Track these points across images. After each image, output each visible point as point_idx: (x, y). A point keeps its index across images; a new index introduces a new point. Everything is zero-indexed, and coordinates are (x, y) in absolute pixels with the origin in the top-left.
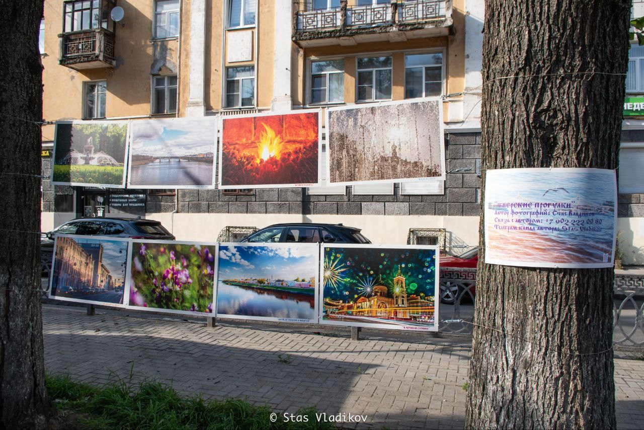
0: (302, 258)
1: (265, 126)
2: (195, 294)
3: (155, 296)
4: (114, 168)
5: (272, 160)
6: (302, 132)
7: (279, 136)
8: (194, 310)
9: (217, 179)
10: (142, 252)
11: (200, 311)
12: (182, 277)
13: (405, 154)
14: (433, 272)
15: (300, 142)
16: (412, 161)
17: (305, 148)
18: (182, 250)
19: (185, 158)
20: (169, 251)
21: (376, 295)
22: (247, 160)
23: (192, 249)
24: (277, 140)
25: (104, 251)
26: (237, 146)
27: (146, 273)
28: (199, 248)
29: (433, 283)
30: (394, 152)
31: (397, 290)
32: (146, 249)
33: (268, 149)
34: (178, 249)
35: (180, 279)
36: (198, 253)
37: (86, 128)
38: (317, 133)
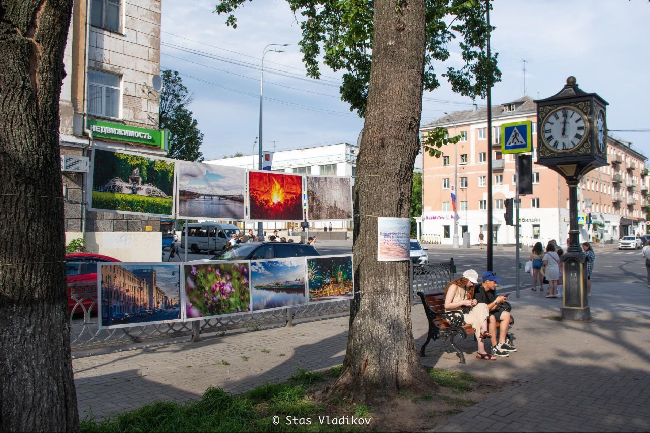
0: (298, 266)
1: (274, 180)
2: (238, 300)
3: (207, 306)
4: (163, 200)
5: (279, 203)
6: (294, 187)
7: (282, 188)
8: (238, 312)
9: (247, 215)
10: (193, 273)
11: (242, 311)
12: (227, 288)
13: (340, 206)
14: (351, 268)
15: (293, 194)
16: (342, 210)
17: (296, 197)
18: (225, 268)
19: (224, 197)
20: (216, 269)
21: (331, 283)
22: (265, 202)
23: (232, 267)
24: (281, 191)
25: (157, 275)
26: (258, 192)
27: (198, 289)
28: (238, 265)
29: (352, 274)
30: (335, 204)
31: (340, 279)
32: (196, 270)
33: (277, 196)
34: (222, 267)
35: (225, 290)
36: (236, 269)
37: (131, 159)
38: (301, 189)
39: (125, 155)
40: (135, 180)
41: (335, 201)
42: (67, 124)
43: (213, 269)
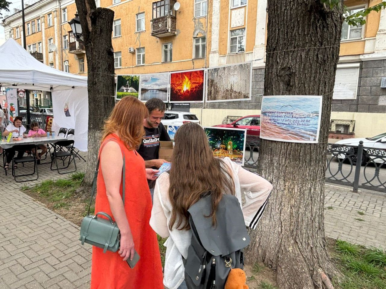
1: (185, 76)
4: (136, 94)
5: (187, 90)
6: (198, 79)
7: (190, 81)
9: (168, 99)
13: (235, 89)
14: (243, 141)
15: (197, 83)
16: (238, 92)
17: (199, 86)
19: (158, 90)
21: (221, 148)
22: (179, 91)
24: (189, 83)
26: (175, 85)
29: (243, 145)
30: (231, 87)
31: (229, 147)
33: (186, 86)
38: (203, 79)
39: (125, 76)
40: (127, 86)
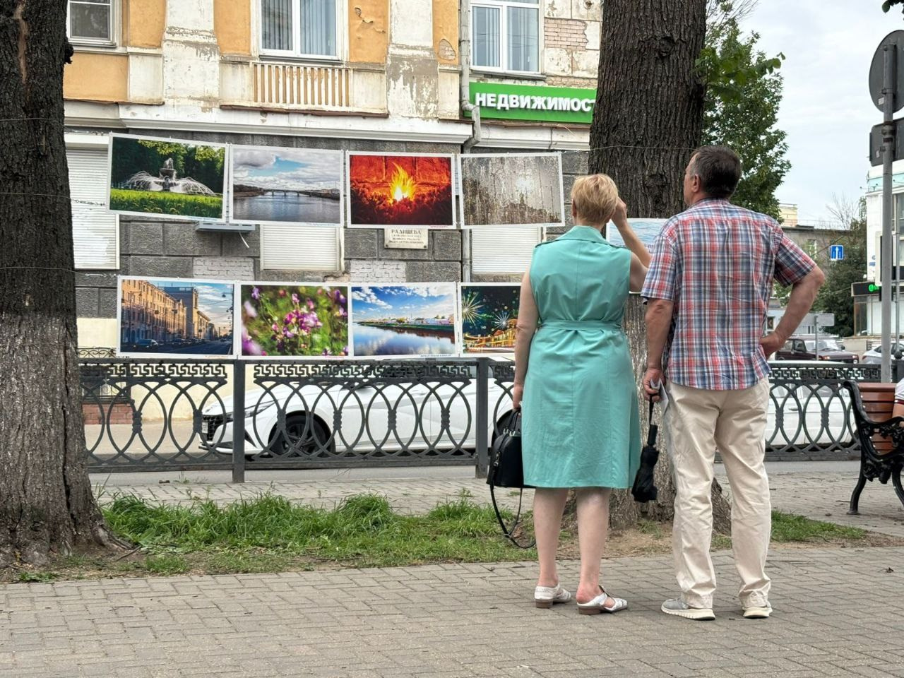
0: (441, 296)
1: (398, 167)
2: (327, 337)
3: (276, 343)
4: (209, 198)
5: (406, 202)
6: (436, 175)
7: (412, 178)
8: (326, 354)
9: (345, 219)
10: (255, 296)
11: (333, 354)
12: (310, 321)
13: (531, 202)
15: (434, 185)
16: (538, 209)
17: (438, 191)
18: (307, 292)
19: (305, 193)
20: (291, 293)
21: (510, 327)
22: (379, 199)
23: (319, 291)
24: (409, 182)
25: (199, 296)
26: (366, 184)
27: (262, 318)
28: (328, 290)
30: (522, 199)
32: (259, 292)
33: (401, 190)
34: (303, 291)
35: (306, 323)
36: (327, 295)
37: (162, 147)
38: (450, 177)
39: (153, 142)
40: (168, 174)
41: (522, 196)
42: (426, 97)
43: (288, 294)
